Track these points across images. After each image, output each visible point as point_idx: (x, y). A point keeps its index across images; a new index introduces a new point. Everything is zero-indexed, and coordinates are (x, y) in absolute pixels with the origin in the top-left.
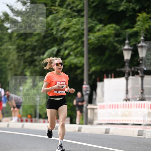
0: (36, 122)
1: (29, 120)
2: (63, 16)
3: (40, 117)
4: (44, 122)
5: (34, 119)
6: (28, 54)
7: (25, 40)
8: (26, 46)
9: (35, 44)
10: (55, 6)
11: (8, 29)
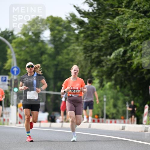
0: (103, 122)
1: (96, 120)
2: (130, 17)
3: (107, 117)
4: (111, 122)
5: (101, 119)
6: (95, 54)
7: (91, 40)
8: (93, 47)
9: (102, 44)
10: (121, 7)
11: (75, 29)
